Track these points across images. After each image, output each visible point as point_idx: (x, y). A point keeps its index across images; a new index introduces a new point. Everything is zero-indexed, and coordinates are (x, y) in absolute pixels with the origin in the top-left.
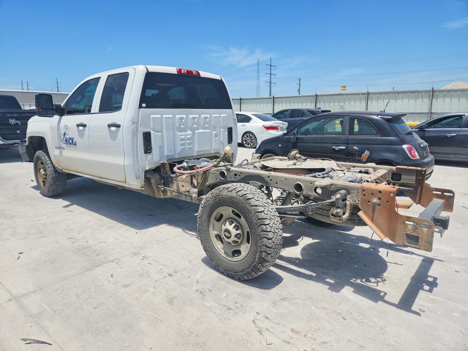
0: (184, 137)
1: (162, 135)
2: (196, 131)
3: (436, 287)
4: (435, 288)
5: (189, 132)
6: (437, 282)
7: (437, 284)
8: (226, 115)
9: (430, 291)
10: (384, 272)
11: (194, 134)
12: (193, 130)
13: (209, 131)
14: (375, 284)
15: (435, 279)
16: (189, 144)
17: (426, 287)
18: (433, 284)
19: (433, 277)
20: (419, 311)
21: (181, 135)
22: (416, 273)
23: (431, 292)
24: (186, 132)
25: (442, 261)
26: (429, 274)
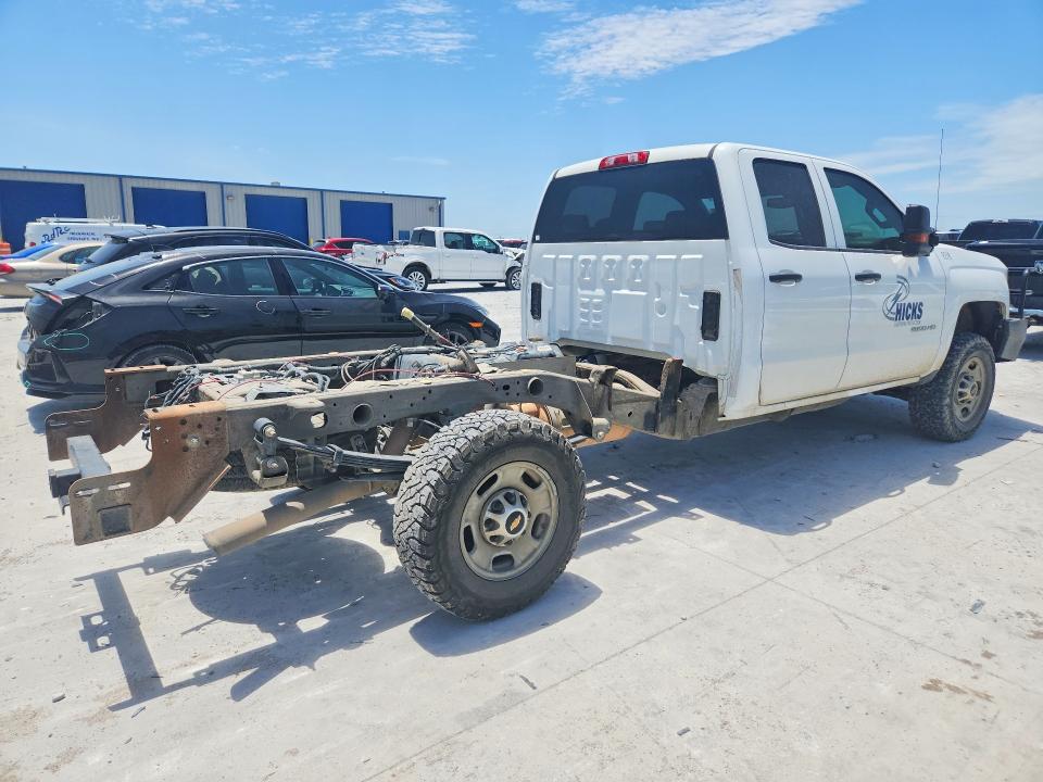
0: (587, 300)
1: (554, 290)
2: (614, 292)
3: (82, 633)
4: (82, 628)
5: (600, 292)
6: (86, 643)
7: (84, 639)
8: (700, 256)
9: (86, 619)
10: (191, 598)
11: (609, 297)
12: (608, 288)
13: (644, 294)
14: (178, 574)
15: (95, 648)
16: (596, 317)
17: (97, 620)
18: (90, 634)
19: (103, 648)
20: (81, 582)
21: (583, 295)
22: (139, 634)
23: (83, 617)
24: (594, 290)
25: (114, 708)
26: (113, 651)
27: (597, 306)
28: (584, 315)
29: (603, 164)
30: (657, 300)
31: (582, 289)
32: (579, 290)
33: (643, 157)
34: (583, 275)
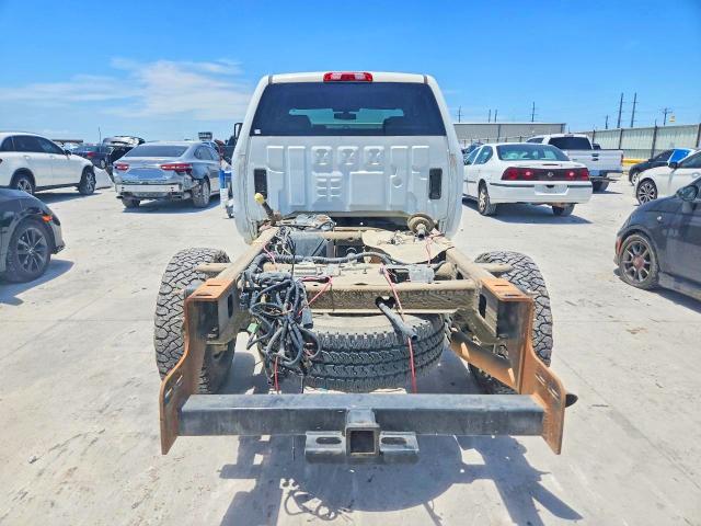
27: (334, 184)
28: (320, 192)
29: (328, 76)
30: (392, 176)
31: (318, 172)
32: (314, 173)
33: (369, 77)
34: (319, 162)
